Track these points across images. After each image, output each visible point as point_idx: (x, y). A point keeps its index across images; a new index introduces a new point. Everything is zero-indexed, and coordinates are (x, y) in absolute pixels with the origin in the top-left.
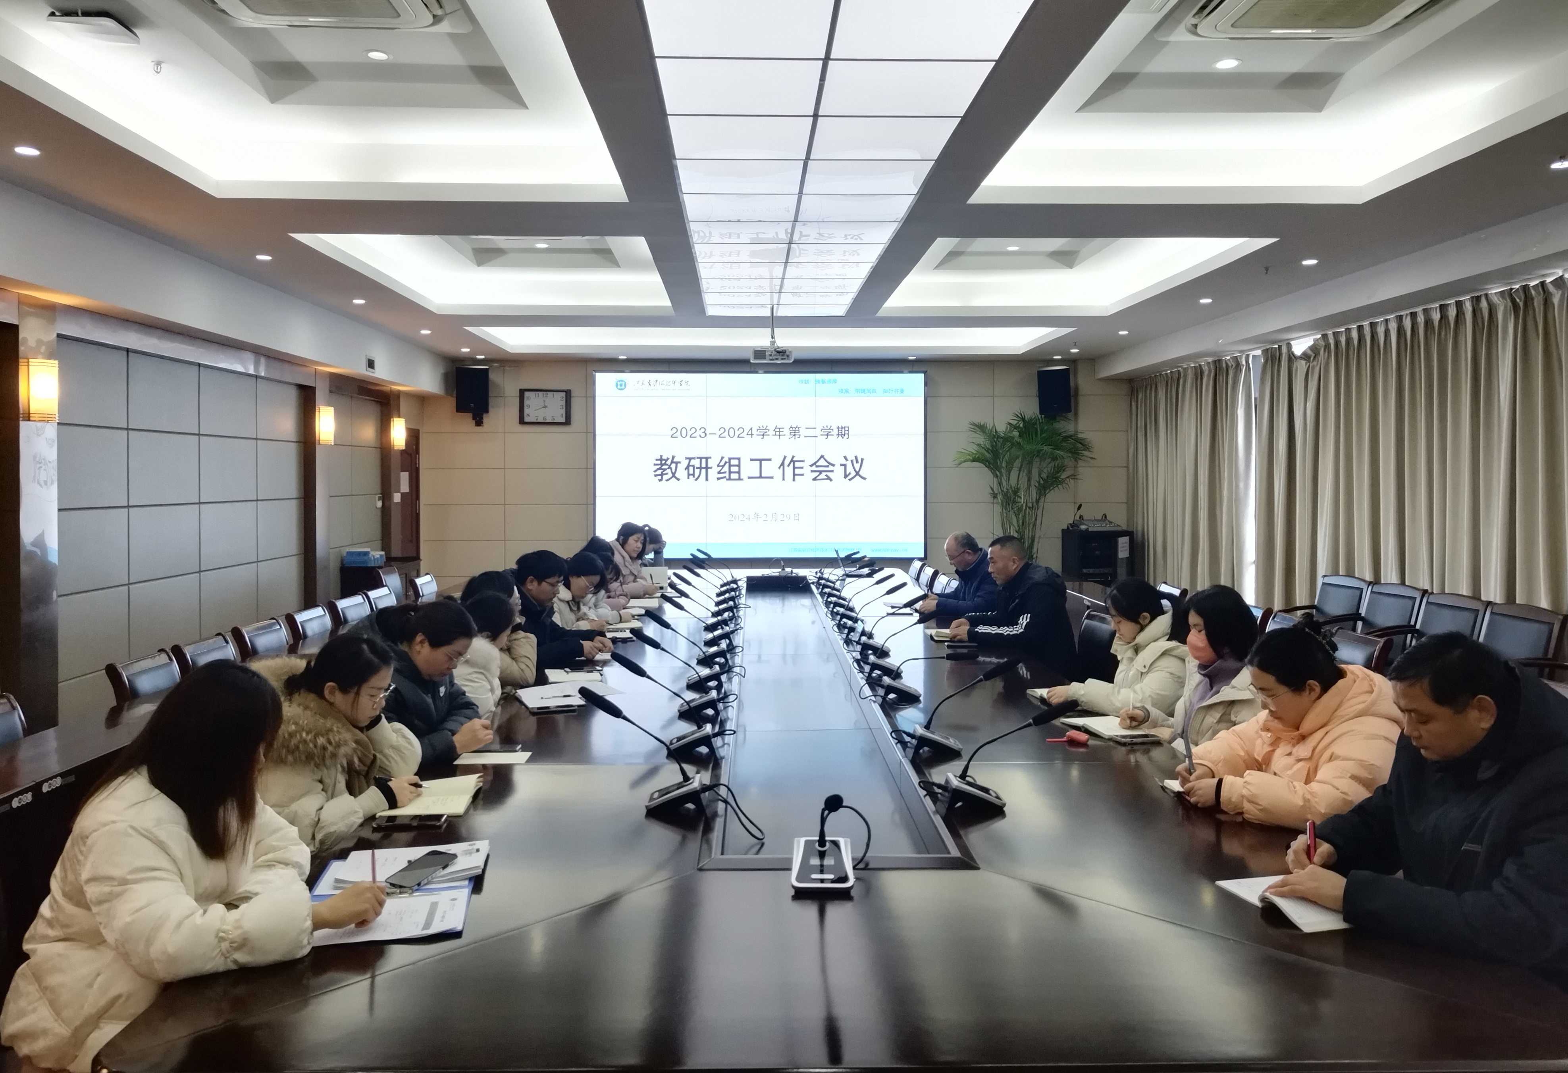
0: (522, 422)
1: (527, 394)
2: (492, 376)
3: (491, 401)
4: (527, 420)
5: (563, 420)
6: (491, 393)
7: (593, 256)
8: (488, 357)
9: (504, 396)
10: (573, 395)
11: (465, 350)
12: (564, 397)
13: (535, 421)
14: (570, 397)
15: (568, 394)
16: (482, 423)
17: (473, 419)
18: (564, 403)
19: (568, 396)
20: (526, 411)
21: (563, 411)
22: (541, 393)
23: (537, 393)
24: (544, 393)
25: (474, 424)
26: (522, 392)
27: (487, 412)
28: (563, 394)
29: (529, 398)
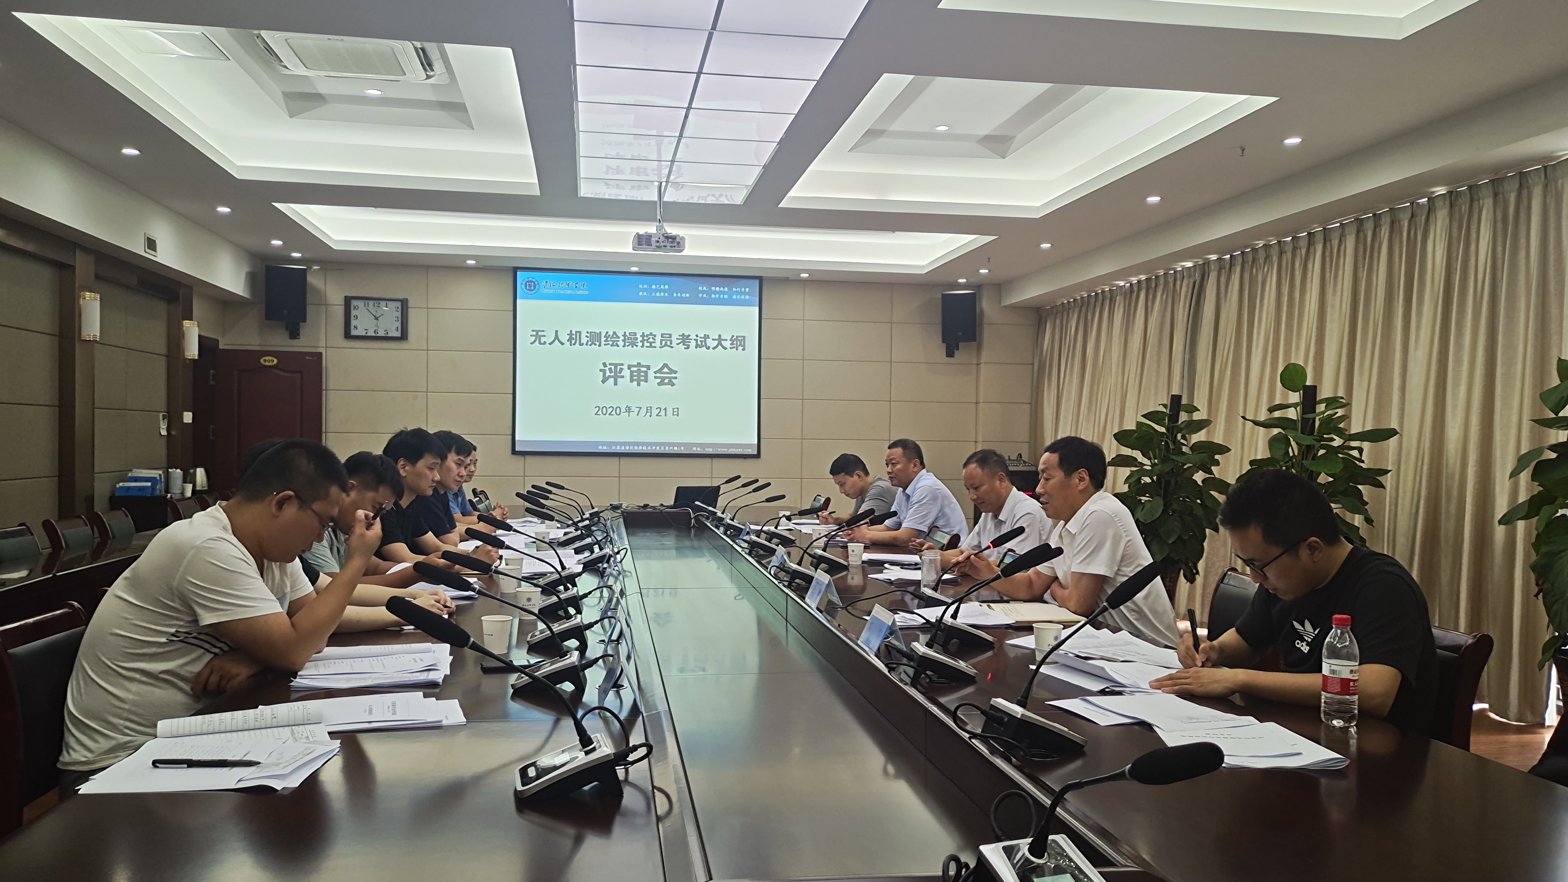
0: (348, 335)
1: (354, 303)
2: (311, 279)
3: (310, 310)
4: (354, 332)
5: (398, 334)
6: (309, 300)
7: (439, 114)
8: (308, 255)
9: (326, 305)
10: (410, 305)
11: (277, 243)
12: (400, 307)
13: (365, 335)
14: (407, 308)
15: (404, 304)
16: (299, 334)
17: (287, 329)
18: (399, 314)
19: (405, 307)
20: (354, 322)
21: (399, 324)
22: (371, 303)
23: (366, 302)
24: (375, 302)
25: (288, 337)
26: (348, 300)
27: (305, 321)
28: (399, 304)
29: (356, 308)
